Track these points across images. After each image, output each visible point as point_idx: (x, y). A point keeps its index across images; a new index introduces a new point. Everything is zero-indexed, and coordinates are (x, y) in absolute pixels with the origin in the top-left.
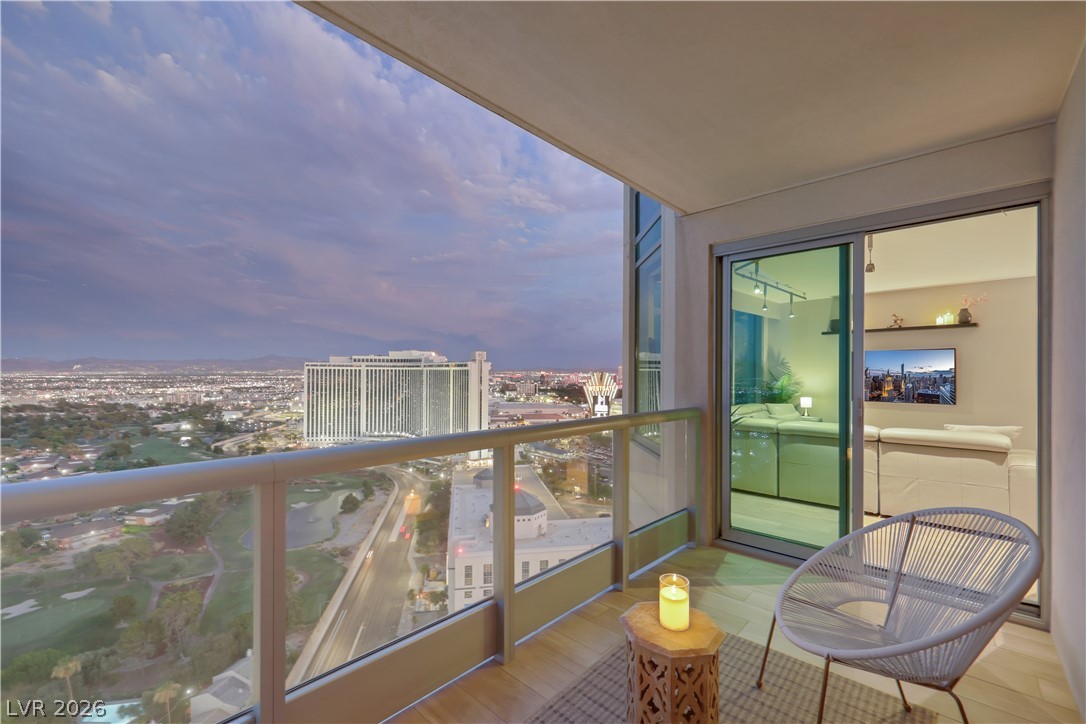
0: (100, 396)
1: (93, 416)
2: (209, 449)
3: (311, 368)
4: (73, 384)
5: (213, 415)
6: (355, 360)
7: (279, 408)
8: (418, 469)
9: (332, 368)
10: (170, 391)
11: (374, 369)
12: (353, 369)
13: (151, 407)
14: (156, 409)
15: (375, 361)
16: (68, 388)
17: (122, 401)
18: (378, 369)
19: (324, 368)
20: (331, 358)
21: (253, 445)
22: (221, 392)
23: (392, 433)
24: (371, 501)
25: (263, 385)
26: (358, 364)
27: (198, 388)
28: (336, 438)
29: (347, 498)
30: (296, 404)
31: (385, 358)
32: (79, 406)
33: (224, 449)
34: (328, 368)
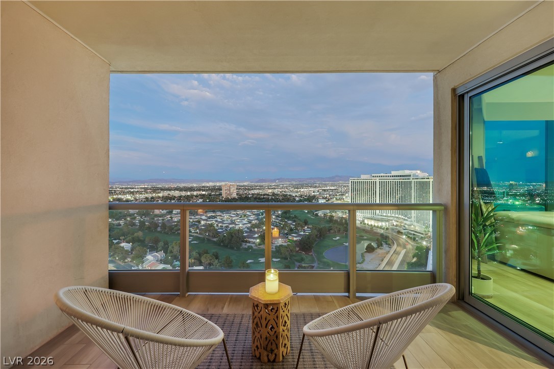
0: (283, 191)
1: (281, 198)
2: (313, 214)
3: (353, 181)
4: (276, 187)
5: (315, 200)
6: (373, 177)
7: (340, 199)
8: (408, 237)
9: (362, 181)
10: (302, 190)
11: (383, 181)
12: (372, 181)
13: (296, 196)
14: (298, 197)
15: (384, 176)
16: (275, 189)
17: (288, 194)
18: (385, 181)
19: (358, 181)
20: (362, 176)
21: (329, 214)
22: (318, 191)
23: (393, 215)
24: (380, 249)
25: (333, 188)
26: (375, 178)
27: (311, 189)
28: (364, 215)
29: (369, 245)
30: (347, 197)
31: (389, 175)
32: (277, 195)
33: (319, 214)
34: (360, 181)
